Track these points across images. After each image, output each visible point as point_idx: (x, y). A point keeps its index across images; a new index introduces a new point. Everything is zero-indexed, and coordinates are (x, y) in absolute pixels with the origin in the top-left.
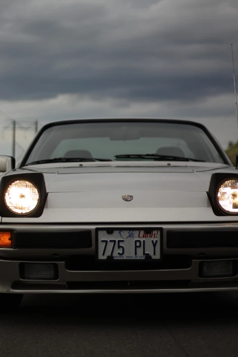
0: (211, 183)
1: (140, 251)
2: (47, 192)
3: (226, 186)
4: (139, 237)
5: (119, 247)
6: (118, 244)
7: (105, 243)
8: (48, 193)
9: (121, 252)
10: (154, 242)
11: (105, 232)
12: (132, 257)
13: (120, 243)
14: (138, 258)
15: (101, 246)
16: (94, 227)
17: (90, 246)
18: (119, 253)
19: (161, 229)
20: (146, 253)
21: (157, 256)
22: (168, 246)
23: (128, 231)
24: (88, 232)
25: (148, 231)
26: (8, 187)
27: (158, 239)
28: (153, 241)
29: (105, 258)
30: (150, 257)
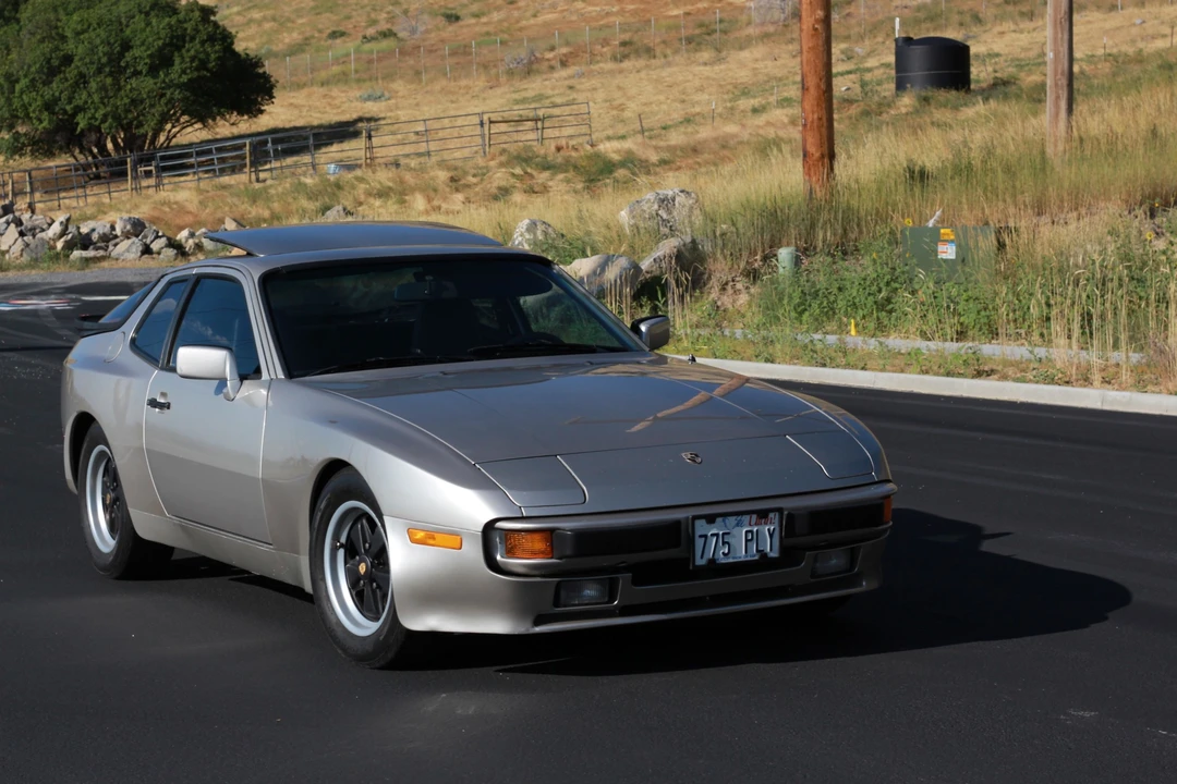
1: (752, 548)
4: (750, 524)
5: (724, 543)
6: (722, 539)
7: (704, 539)
10: (771, 531)
11: (703, 522)
12: (740, 558)
13: (725, 536)
14: (750, 558)
15: (699, 543)
18: (723, 554)
19: (780, 510)
20: (760, 548)
23: (735, 518)
24: (677, 523)
25: (763, 515)
27: (777, 526)
28: (769, 530)
29: (705, 562)
30: (766, 554)
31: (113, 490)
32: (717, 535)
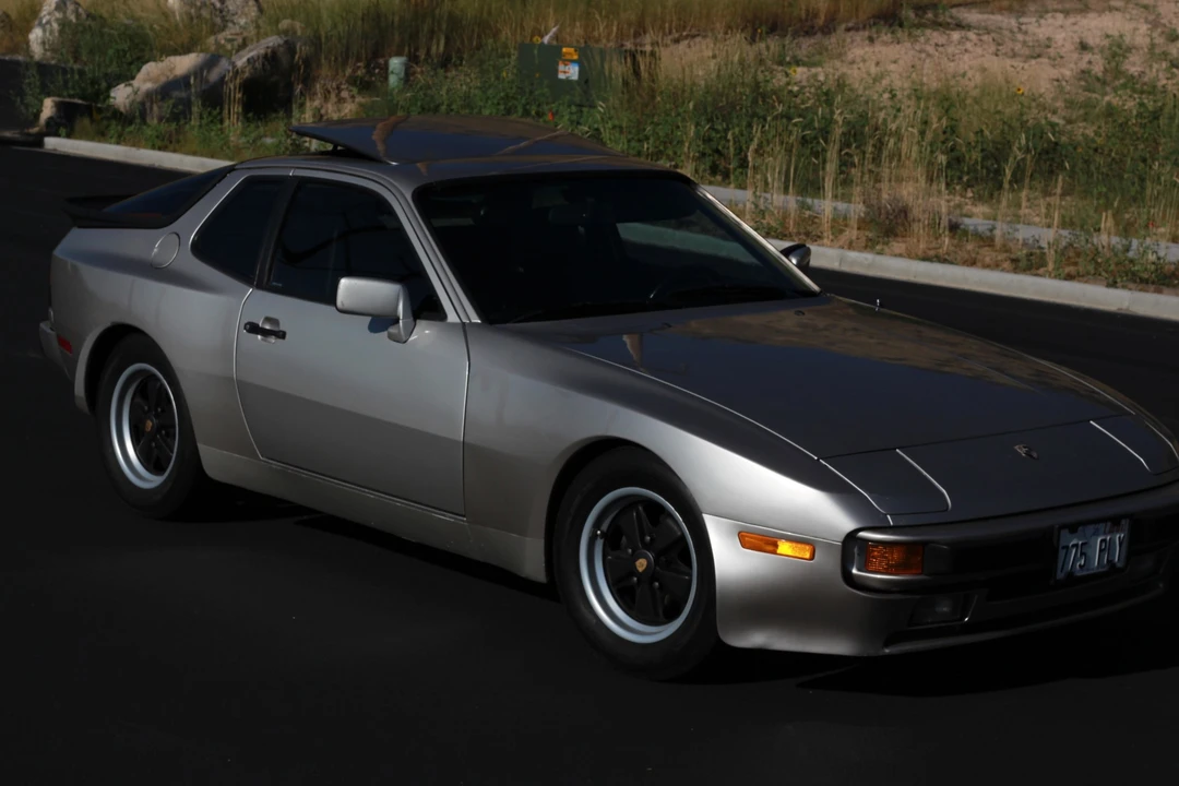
1: (1104, 558)
4: (1104, 533)
5: (1082, 554)
6: (1081, 549)
11: (1067, 532)
12: (1092, 570)
13: (1084, 547)
14: (1100, 570)
15: (1062, 553)
18: (1081, 566)
19: (1130, 517)
20: (1110, 559)
23: (1093, 526)
28: (1119, 537)
29: (1065, 576)
30: (1115, 565)
31: (157, 416)
32: (1076, 546)
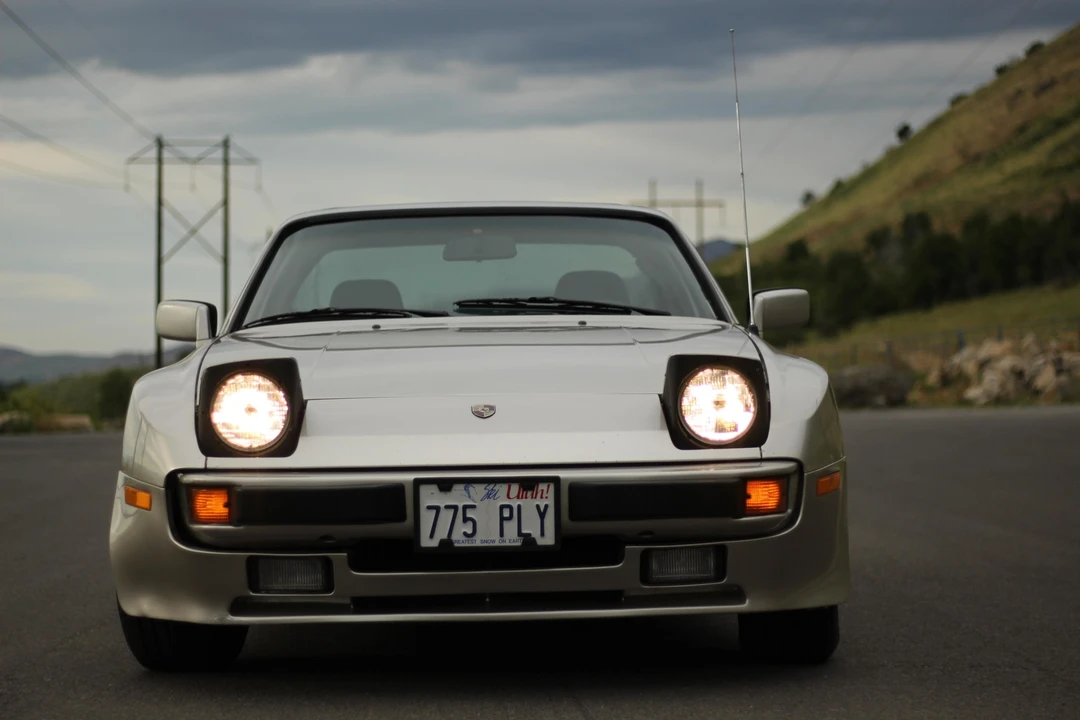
0: (667, 375)
1: (511, 528)
2: (305, 398)
3: (700, 382)
4: (508, 497)
5: (466, 519)
6: (463, 513)
7: (434, 512)
8: (306, 401)
9: (470, 531)
10: (542, 509)
11: (434, 488)
12: (494, 541)
13: (468, 510)
14: (507, 544)
15: (427, 518)
16: (410, 477)
17: (402, 517)
18: (465, 534)
19: (556, 481)
20: (524, 531)
21: (549, 540)
22: (573, 516)
23: (484, 486)
24: (398, 489)
25: (528, 485)
26: (220, 389)
27: (550, 502)
28: (538, 506)
29: (434, 543)
30: (534, 540)
32: (455, 507)
